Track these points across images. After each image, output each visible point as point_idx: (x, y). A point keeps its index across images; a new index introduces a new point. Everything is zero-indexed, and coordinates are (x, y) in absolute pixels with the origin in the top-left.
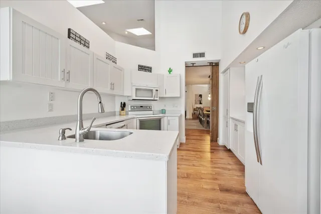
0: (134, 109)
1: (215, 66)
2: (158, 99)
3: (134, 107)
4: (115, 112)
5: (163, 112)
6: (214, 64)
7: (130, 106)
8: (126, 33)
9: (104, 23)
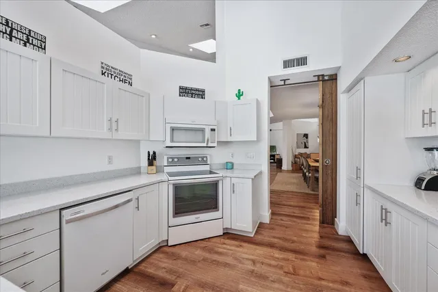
0: (173, 162)
1: (329, 81)
2: (215, 145)
3: (173, 159)
4: (139, 168)
5: (229, 166)
6: (326, 78)
7: (165, 158)
8: (191, 50)
9: (154, 36)
